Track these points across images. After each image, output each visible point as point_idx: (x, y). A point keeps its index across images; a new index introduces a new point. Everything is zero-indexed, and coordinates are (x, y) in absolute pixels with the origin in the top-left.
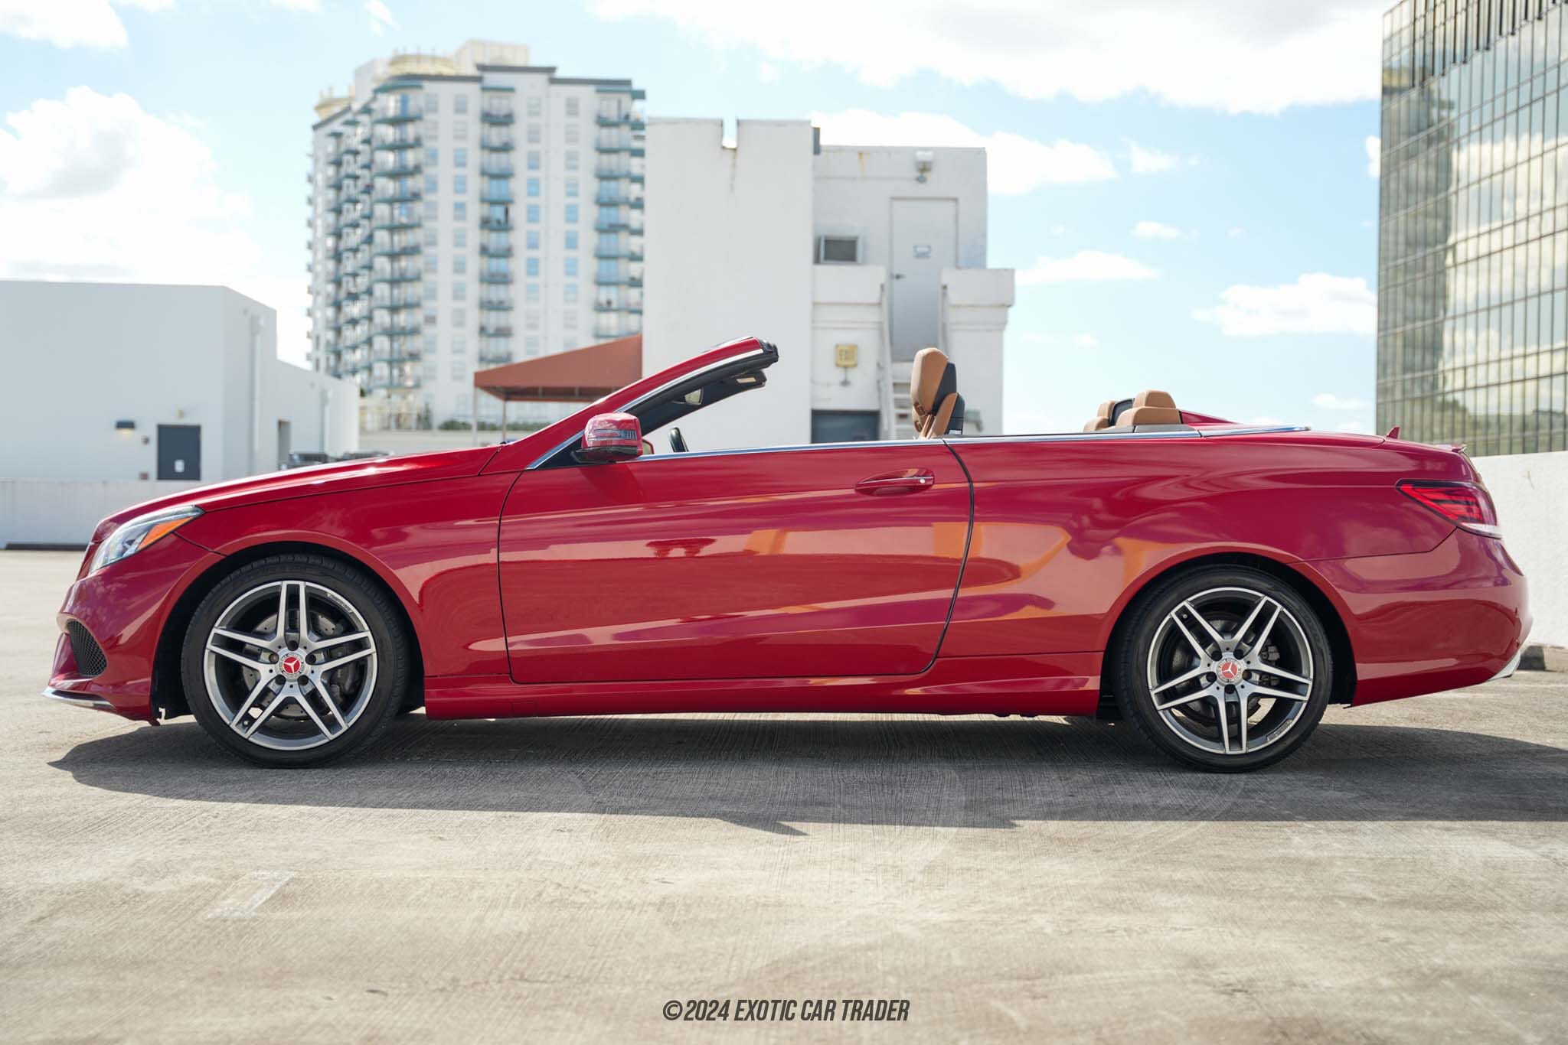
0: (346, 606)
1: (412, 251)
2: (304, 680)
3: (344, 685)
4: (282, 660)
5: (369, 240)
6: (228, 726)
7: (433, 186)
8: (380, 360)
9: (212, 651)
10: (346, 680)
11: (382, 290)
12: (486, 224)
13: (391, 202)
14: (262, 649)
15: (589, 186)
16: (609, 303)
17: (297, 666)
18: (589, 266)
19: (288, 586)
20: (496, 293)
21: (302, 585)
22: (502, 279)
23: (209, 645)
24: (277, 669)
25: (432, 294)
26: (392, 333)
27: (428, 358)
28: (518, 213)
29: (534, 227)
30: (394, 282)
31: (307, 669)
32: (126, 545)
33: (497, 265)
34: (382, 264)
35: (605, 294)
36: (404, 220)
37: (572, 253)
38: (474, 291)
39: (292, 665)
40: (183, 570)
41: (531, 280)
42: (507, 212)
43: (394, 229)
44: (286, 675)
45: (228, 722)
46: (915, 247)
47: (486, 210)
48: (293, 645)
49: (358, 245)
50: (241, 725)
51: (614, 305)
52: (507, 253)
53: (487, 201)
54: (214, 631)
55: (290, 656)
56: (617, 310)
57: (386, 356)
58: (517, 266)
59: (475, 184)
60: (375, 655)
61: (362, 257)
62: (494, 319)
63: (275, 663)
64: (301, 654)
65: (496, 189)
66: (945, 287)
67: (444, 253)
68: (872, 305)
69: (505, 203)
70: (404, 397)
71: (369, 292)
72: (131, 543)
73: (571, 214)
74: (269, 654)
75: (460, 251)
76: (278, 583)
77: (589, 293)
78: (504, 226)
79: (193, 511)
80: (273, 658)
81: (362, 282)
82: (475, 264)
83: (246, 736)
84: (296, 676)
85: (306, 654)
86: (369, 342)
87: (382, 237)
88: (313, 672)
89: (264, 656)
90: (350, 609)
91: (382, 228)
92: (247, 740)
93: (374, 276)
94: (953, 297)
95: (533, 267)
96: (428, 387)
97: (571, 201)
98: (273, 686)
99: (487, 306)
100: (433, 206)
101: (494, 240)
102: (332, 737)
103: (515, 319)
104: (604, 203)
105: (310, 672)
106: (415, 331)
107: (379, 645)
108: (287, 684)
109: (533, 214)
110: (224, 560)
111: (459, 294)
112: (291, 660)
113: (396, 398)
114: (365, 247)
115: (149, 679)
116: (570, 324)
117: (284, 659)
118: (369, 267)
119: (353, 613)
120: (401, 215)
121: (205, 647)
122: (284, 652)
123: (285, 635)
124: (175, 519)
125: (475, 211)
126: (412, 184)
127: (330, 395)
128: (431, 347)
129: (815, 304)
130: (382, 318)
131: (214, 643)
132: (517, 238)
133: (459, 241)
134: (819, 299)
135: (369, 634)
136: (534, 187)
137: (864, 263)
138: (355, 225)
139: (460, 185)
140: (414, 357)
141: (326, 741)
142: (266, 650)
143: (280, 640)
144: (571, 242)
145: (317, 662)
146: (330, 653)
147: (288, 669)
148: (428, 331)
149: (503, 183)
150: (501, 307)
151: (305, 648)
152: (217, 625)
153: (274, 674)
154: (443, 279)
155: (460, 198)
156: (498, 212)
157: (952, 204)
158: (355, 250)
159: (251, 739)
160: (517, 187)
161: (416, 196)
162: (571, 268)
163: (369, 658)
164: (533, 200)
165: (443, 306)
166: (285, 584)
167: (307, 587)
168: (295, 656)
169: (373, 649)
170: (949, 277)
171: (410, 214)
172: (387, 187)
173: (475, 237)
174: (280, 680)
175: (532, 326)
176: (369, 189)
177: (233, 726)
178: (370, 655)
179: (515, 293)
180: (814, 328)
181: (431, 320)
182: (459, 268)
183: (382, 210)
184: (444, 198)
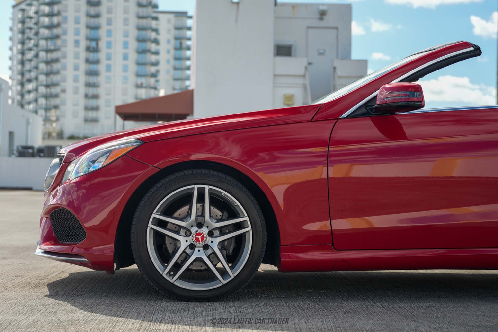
0: (234, 201)
1: (56, 61)
2: (206, 247)
3: (229, 250)
4: (193, 235)
5: (37, 56)
6: (161, 275)
7: (65, 33)
8: (41, 108)
9: (151, 228)
10: (230, 247)
11: (42, 78)
12: (88, 49)
13: (47, 39)
14: (180, 227)
15: (133, 33)
16: (142, 84)
17: (203, 238)
18: (133, 68)
19: (198, 188)
20: (92, 79)
21: (207, 187)
22: (95, 73)
23: (150, 225)
24: (190, 240)
25: (64, 80)
26: (46, 97)
27: (62, 108)
28: (102, 45)
29: (109, 51)
30: (47, 74)
31: (208, 240)
32: (90, 163)
33: (93, 67)
34: (42, 66)
35: (140, 80)
36: (52, 48)
37: (126, 62)
38: (83, 79)
39: (200, 237)
40: (136, 176)
41: (108, 74)
42: (97, 44)
43: (48, 51)
44: (196, 243)
45: (161, 273)
46: (318, 50)
47: (88, 43)
48: (200, 225)
49: (32, 58)
50: (168, 274)
51: (144, 85)
52: (97, 62)
53: (89, 39)
54: (153, 216)
55: (199, 232)
56: (146, 87)
57: (44, 106)
58: (102, 68)
59: (84, 32)
60: (251, 232)
61: (33, 63)
62: (92, 91)
63: (189, 236)
64: (205, 231)
65: (93, 34)
66: (335, 68)
67: (70, 61)
68: (300, 76)
69: (97, 40)
70: (51, 125)
71: (36, 78)
72: (94, 162)
73: (126, 45)
74: (185, 230)
75: (77, 61)
76: (192, 186)
77: (133, 79)
78: (96, 50)
79: (136, 142)
80: (188, 233)
81: (33, 74)
82: (83, 67)
83: (172, 281)
84: (202, 244)
85: (208, 231)
86: (36, 100)
87: (42, 55)
88: (212, 242)
89: (182, 232)
90: (236, 203)
91: (43, 50)
92: (172, 284)
93: (39, 72)
94: (339, 72)
95: (109, 68)
96: (62, 120)
97: (126, 39)
98: (188, 251)
99: (88, 85)
100: (65, 41)
101: (92, 56)
102: (224, 282)
103: (101, 91)
104: (140, 40)
105: (210, 241)
106: (57, 96)
107: (253, 226)
108: (196, 250)
109: (109, 45)
110: (159, 171)
111: (76, 80)
112: (199, 234)
113: (48, 125)
114: (35, 59)
115: (112, 245)
116: (125, 93)
117: (195, 234)
118: (37, 68)
119: (238, 205)
120: (51, 45)
121: (147, 226)
122: (194, 230)
123: (196, 218)
124: (126, 147)
125: (83, 43)
126: (56, 31)
127: (31, 120)
128: (64, 103)
129: (275, 76)
130: (42, 90)
131: (152, 223)
132: (102, 56)
133: (77, 56)
134: (278, 72)
135: (247, 218)
136: (109, 33)
137: (295, 56)
138: (30, 49)
139: (77, 33)
140: (56, 107)
141: (221, 285)
142: (184, 228)
143: (192, 222)
144: (125, 57)
145: (214, 236)
146: (222, 231)
147: (197, 240)
148: (62, 96)
149: (96, 31)
150: (94, 85)
151: (208, 227)
152: (155, 212)
153: (188, 243)
154: (69, 73)
155: (77, 38)
156: (93, 44)
157: (335, 31)
158: (30, 60)
159: (175, 283)
160: (102, 33)
161: (57, 37)
162: (125, 69)
163: (247, 234)
164: (109, 39)
165: (69, 85)
166: (196, 187)
167: (210, 189)
168: (201, 232)
169: (249, 228)
170: (337, 63)
171: (55, 44)
172: (45, 32)
173: (83, 55)
174: (192, 247)
175: (108, 94)
176: (37, 34)
177: (164, 275)
178: (248, 231)
179: (101, 79)
180: (274, 87)
181: (64, 91)
182: (76, 68)
183: (42, 43)
184: (70, 38)
